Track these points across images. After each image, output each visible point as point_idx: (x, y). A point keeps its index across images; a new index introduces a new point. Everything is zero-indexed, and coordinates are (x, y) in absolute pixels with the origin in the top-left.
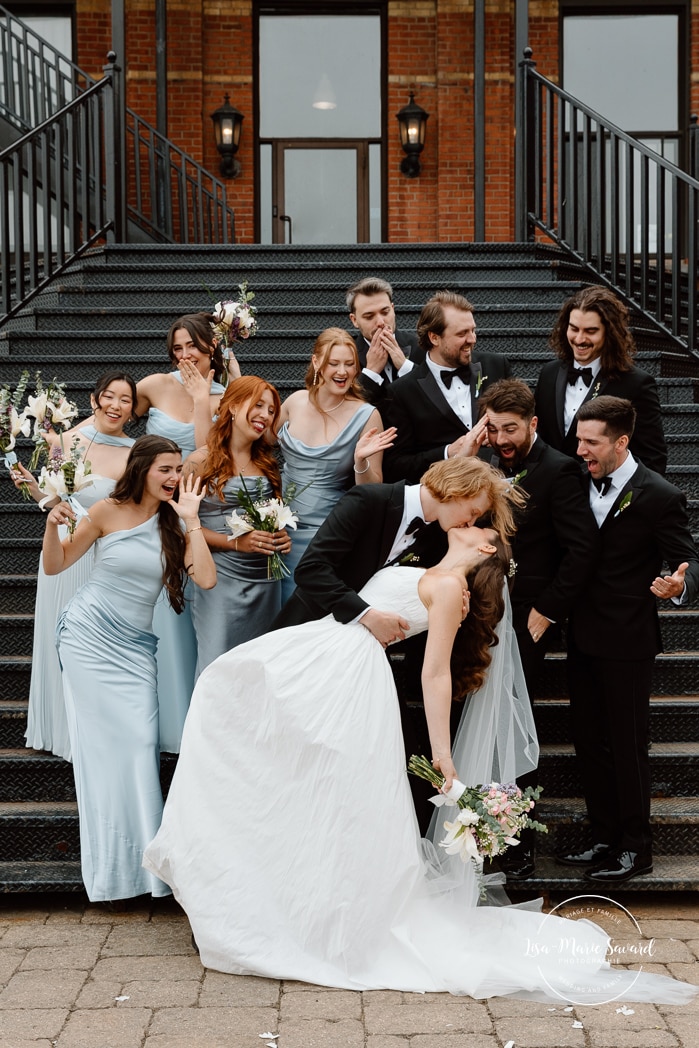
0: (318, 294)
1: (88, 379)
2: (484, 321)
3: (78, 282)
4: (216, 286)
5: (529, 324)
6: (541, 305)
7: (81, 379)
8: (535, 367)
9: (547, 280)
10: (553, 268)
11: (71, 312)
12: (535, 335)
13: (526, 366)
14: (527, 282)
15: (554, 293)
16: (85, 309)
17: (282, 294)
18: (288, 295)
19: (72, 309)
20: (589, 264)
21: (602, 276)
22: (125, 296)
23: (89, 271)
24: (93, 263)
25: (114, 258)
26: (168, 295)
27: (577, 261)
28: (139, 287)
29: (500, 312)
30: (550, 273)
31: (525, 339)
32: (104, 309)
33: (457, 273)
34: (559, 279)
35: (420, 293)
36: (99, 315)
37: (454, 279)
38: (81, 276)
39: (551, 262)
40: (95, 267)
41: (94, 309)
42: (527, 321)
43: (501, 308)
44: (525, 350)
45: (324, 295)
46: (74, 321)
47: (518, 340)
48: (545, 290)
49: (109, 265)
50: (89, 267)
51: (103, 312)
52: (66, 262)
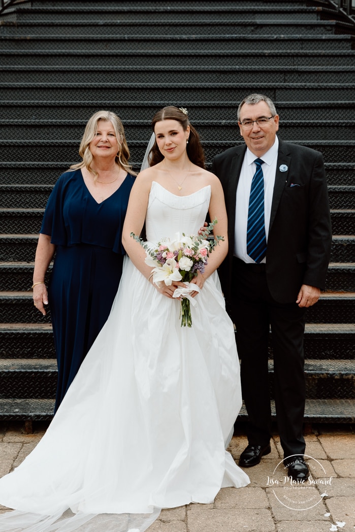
0: (167, 28)
1: (18, 81)
2: (273, 46)
3: (13, 19)
4: (101, 22)
5: (302, 49)
6: (310, 36)
7: (14, 81)
8: (305, 76)
9: (313, 20)
10: (318, 12)
11: (8, 38)
12: (306, 56)
13: (299, 75)
14: (301, 21)
15: (318, 28)
16: (18, 36)
17: (144, 28)
18: (147, 28)
19: (8, 36)
20: (341, 9)
21: (350, 17)
22: (43, 28)
23: (20, 12)
24: (23, 7)
25: (36, 4)
26: (70, 28)
27: (334, 7)
28: (52, 23)
29: (284, 40)
30: (316, 16)
31: (299, 58)
32: (29, 36)
33: (256, 15)
34: (321, 19)
35: (232, 28)
36: (26, 40)
37: (254, 19)
38: (15, 16)
39: (317, 8)
40: (24, 9)
41: (22, 36)
42: (301, 46)
43: (284, 37)
44: (299, 65)
45: (171, 28)
46: (10, 44)
47: (295, 58)
48: (312, 26)
49: (33, 8)
50: (20, 9)
51: (28, 38)
52: (5, 5)
